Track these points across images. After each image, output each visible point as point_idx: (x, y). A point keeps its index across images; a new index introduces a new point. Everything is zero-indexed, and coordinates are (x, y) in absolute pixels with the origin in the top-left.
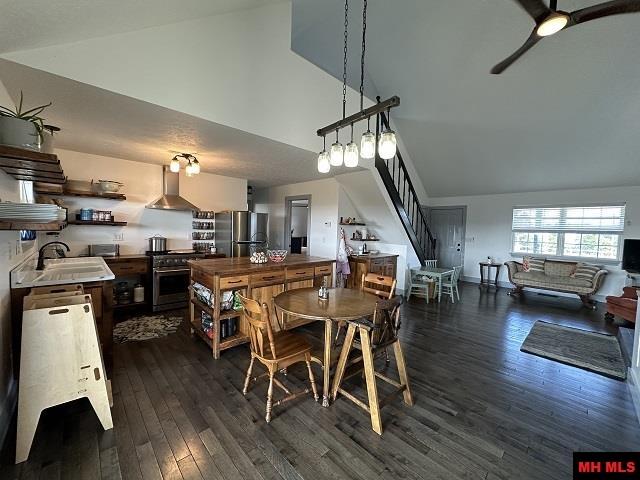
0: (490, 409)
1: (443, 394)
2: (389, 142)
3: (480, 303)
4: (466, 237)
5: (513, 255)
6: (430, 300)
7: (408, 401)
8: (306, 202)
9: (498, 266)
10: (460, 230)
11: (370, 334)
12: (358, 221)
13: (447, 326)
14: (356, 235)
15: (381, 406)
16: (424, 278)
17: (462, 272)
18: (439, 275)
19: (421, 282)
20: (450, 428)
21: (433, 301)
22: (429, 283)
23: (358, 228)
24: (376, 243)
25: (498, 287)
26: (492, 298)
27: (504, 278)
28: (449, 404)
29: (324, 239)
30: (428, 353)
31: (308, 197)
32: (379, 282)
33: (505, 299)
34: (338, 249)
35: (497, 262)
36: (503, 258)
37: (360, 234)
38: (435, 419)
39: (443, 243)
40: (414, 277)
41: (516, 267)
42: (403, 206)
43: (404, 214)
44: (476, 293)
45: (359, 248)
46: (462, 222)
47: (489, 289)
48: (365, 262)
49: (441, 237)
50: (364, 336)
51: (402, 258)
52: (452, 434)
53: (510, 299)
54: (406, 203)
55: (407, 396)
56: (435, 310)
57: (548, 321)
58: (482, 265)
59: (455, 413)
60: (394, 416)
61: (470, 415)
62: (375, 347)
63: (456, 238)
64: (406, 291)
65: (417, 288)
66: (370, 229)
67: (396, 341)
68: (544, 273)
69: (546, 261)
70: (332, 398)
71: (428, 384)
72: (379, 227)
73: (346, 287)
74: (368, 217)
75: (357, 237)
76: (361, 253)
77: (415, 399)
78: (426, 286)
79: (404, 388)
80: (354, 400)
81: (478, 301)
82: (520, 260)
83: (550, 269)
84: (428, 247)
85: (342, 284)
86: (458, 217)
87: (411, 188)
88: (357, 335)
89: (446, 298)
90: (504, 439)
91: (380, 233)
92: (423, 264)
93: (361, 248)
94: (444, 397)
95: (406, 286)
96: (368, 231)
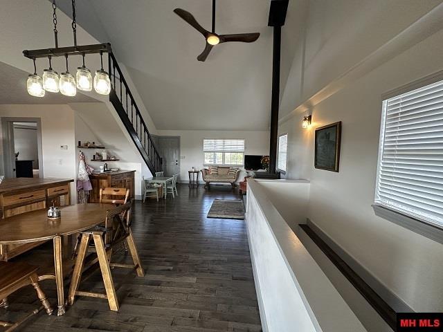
0: (192, 257)
1: (165, 259)
2: (103, 80)
3: (190, 195)
4: (181, 156)
5: (204, 165)
6: (159, 199)
7: (140, 274)
8: (35, 124)
9: (198, 172)
10: (177, 152)
11: (103, 237)
12: (97, 145)
13: (171, 213)
14: (97, 156)
15: (116, 289)
16: (155, 185)
17: (179, 178)
18: (164, 182)
19: (153, 188)
20: (169, 279)
21: (161, 199)
22: (158, 188)
23: (98, 151)
24: (116, 163)
25: (198, 185)
26: (195, 190)
27: (201, 179)
28: (168, 264)
29: (61, 161)
30: (157, 235)
31: (37, 120)
32: (115, 193)
33: (202, 190)
34: (78, 169)
35: (197, 170)
36: (200, 167)
37: (100, 156)
38: (159, 278)
39: (167, 160)
40: (148, 185)
41: (206, 172)
42: (137, 134)
43: (137, 140)
44: (187, 189)
45: (100, 168)
46: (178, 146)
47: (194, 186)
48: (105, 178)
49: (166, 157)
50: (98, 240)
51: (139, 172)
52: (169, 282)
53: (204, 190)
54: (139, 132)
55: (140, 271)
56: (163, 205)
57: (219, 198)
58: (190, 172)
59: (172, 268)
60: (129, 291)
61: (180, 266)
62: (108, 246)
63: (175, 157)
64: (143, 196)
65: (150, 193)
66: (110, 151)
67: (128, 234)
68: (217, 174)
69: (219, 167)
70: (69, 304)
71: (155, 256)
72: (118, 150)
73: (89, 202)
74: (107, 142)
75: (98, 158)
76: (102, 171)
77: (145, 272)
78: (156, 190)
79: (138, 266)
80: (92, 295)
81: (188, 195)
82: (207, 168)
83: (220, 171)
84: (157, 163)
85: (84, 200)
86: (176, 143)
87: (142, 121)
88: (91, 242)
89: (169, 196)
90: (197, 271)
91: (119, 154)
92: (154, 175)
93: (102, 167)
94: (166, 261)
95: (143, 192)
96: (108, 153)
